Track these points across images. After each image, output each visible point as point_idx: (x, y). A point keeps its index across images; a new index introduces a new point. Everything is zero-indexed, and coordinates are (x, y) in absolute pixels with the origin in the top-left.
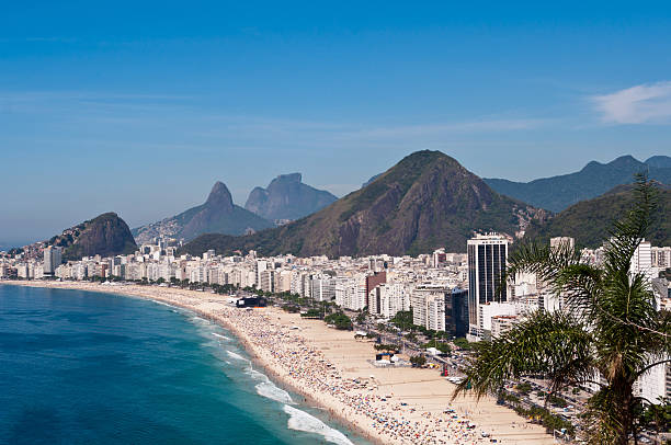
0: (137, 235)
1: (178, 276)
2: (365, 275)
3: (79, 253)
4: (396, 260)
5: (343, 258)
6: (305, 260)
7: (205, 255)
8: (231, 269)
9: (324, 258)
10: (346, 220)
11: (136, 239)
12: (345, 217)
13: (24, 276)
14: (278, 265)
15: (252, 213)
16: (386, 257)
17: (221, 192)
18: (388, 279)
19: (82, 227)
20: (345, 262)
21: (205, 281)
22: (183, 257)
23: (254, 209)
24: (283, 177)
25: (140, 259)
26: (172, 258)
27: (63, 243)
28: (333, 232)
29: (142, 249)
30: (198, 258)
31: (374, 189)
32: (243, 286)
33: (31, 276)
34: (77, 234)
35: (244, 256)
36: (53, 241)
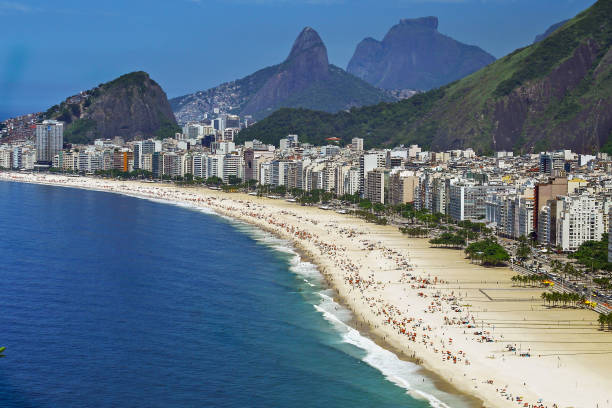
0: (178, 108)
1: (241, 174)
2: (533, 181)
3: (90, 133)
4: (585, 159)
5: (501, 154)
6: (439, 156)
7: (284, 143)
8: (322, 166)
9: (469, 153)
10: (507, 94)
11: (177, 115)
12: (506, 89)
13: (6, 165)
14: (396, 162)
15: (357, 79)
16: (569, 155)
17: (309, 45)
18: (571, 190)
19: (95, 93)
20: (503, 160)
21: (281, 182)
22: (249, 145)
23: (361, 73)
24: (408, 22)
25: (182, 146)
26: (232, 146)
27: (65, 118)
28: (485, 112)
29: (186, 130)
30: (272, 148)
31: (554, 44)
32: (340, 193)
33: (16, 165)
34: (87, 104)
35: (342, 145)
36: (49, 114)
